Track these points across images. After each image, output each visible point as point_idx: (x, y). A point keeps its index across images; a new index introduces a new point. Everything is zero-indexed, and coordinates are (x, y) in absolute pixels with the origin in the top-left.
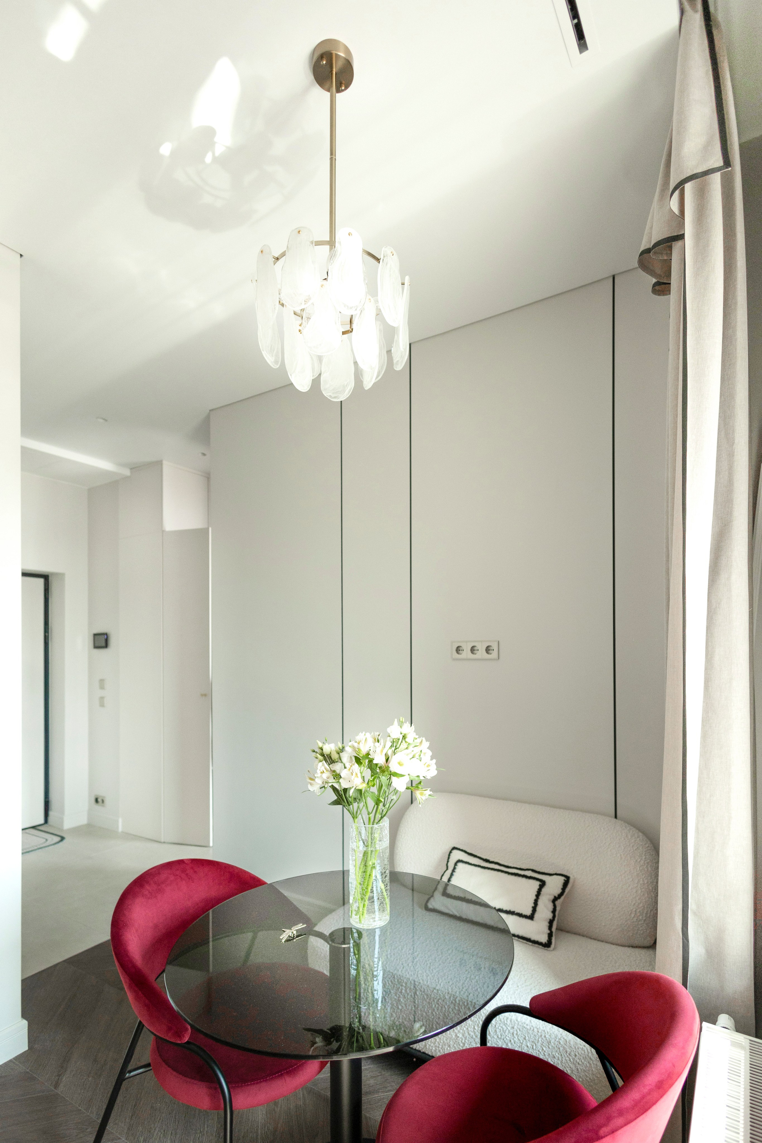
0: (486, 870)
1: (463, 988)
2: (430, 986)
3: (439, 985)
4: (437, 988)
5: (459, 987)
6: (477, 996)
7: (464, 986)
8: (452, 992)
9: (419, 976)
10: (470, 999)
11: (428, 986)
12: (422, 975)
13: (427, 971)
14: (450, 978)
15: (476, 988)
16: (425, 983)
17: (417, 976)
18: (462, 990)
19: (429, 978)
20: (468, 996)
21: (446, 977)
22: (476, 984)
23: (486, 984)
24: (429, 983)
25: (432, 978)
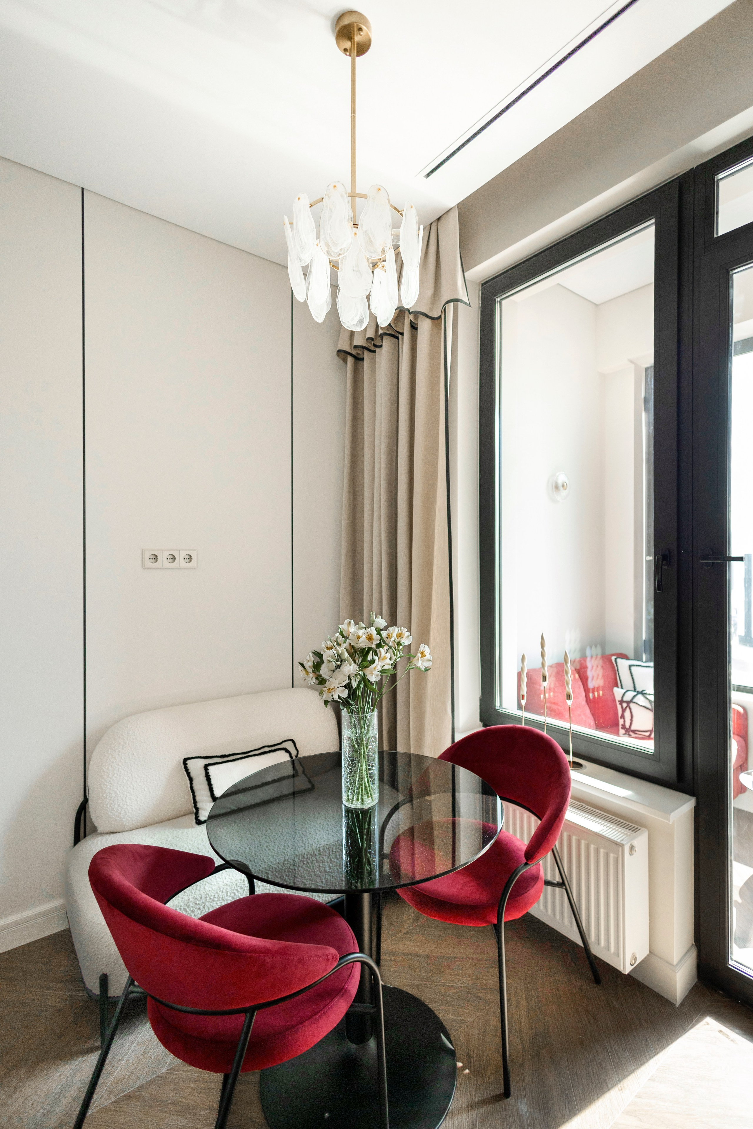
0: (237, 762)
1: (305, 844)
2: (280, 861)
3: (286, 856)
4: (286, 859)
5: (301, 846)
6: (318, 841)
7: (304, 842)
8: (299, 853)
9: (266, 862)
10: (314, 848)
11: (278, 863)
12: (268, 859)
13: (270, 853)
14: (290, 845)
15: (313, 838)
16: (275, 862)
17: (265, 862)
18: (305, 846)
19: (275, 857)
20: (312, 847)
21: (287, 846)
22: (311, 835)
23: (317, 830)
24: (277, 861)
25: (277, 855)
